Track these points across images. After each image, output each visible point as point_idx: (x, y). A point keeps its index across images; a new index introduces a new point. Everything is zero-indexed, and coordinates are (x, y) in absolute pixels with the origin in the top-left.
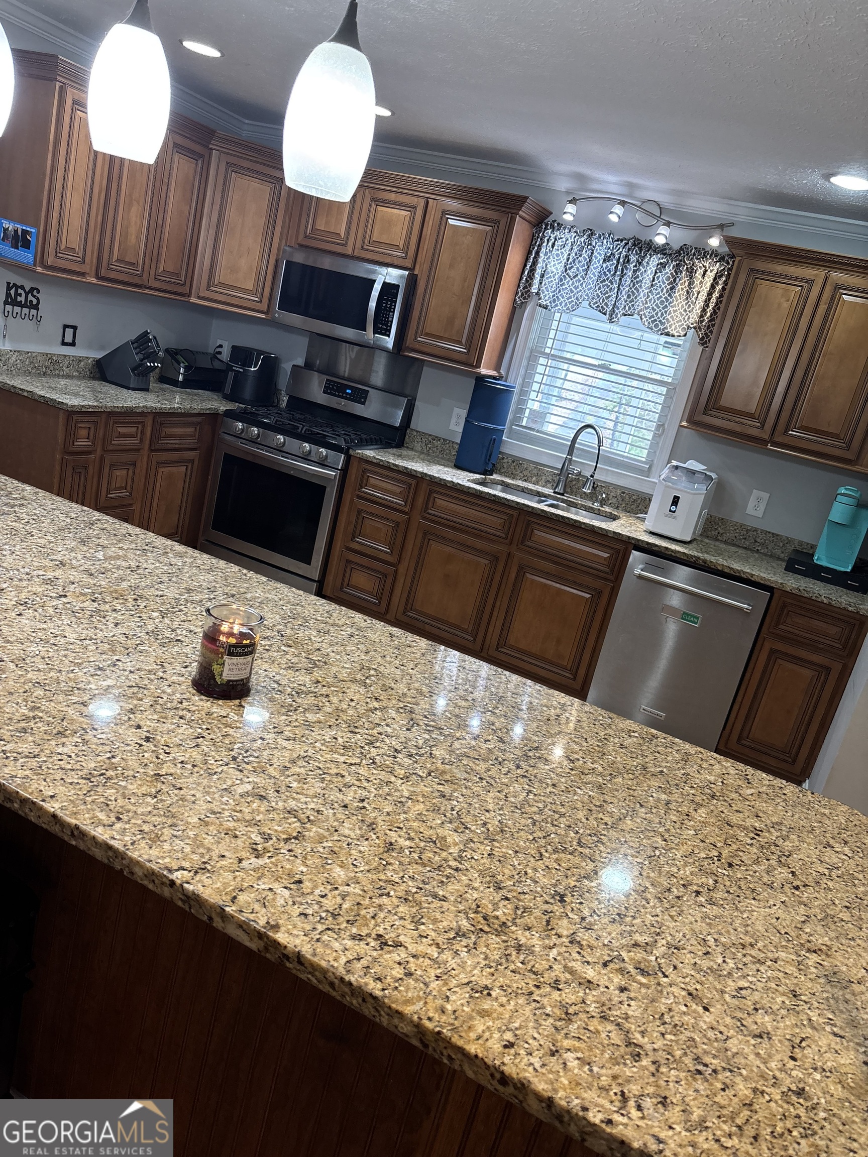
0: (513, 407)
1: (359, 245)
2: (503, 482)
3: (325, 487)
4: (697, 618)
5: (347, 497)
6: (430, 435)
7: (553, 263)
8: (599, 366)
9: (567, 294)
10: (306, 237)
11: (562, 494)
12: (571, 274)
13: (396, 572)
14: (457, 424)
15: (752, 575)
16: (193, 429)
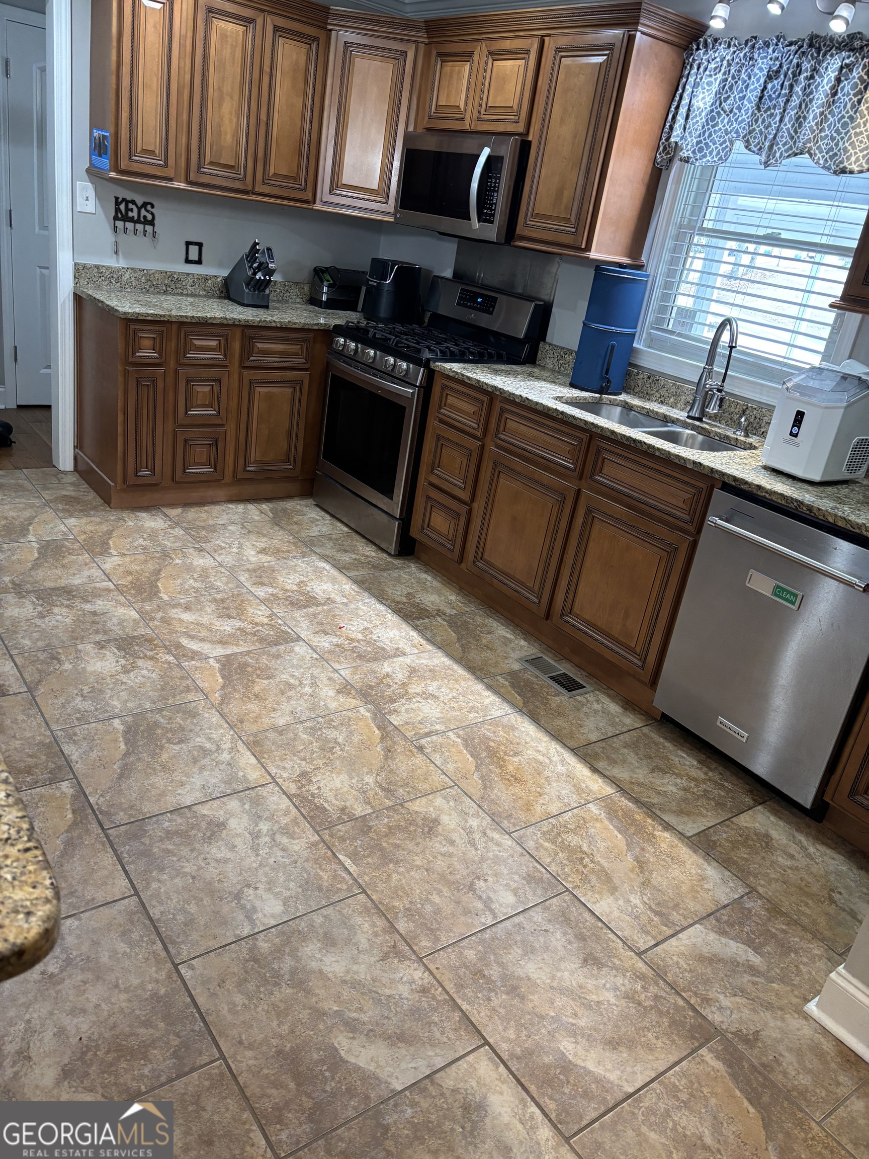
0: (654, 304)
1: (475, 116)
2: (627, 403)
3: (404, 408)
4: (796, 596)
5: (432, 423)
6: (562, 348)
7: (701, 96)
8: (765, 237)
9: (721, 137)
10: (430, 118)
11: (700, 419)
12: (726, 108)
13: (470, 512)
16: (299, 347)
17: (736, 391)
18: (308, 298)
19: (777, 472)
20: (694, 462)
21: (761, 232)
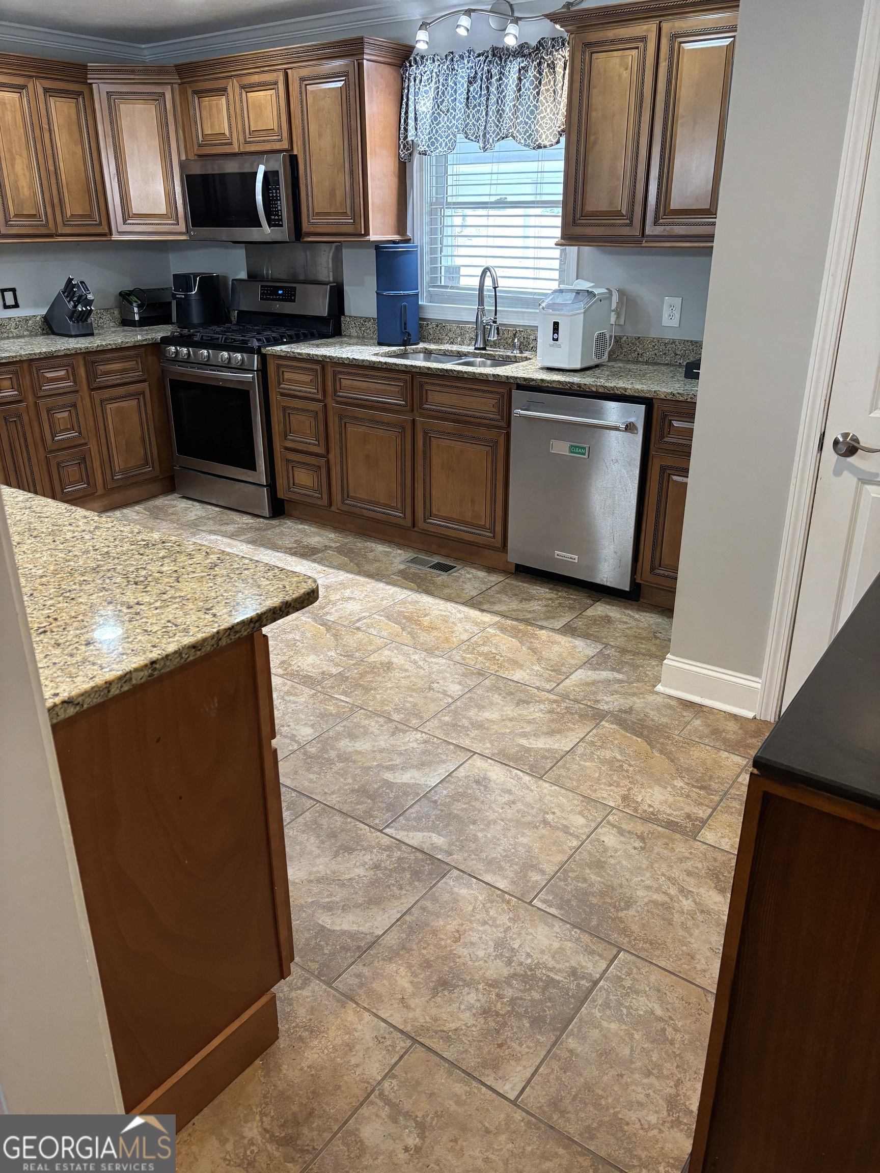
0: (426, 268)
1: (242, 140)
2: (426, 349)
3: (248, 391)
4: (584, 448)
5: (274, 397)
6: (361, 318)
7: (423, 102)
8: (496, 202)
9: (445, 132)
10: (200, 146)
11: (484, 349)
12: (444, 109)
13: (328, 462)
15: (626, 389)
16: (135, 362)
17: (505, 322)
18: (119, 321)
19: (550, 369)
20: (494, 375)
21: (493, 199)
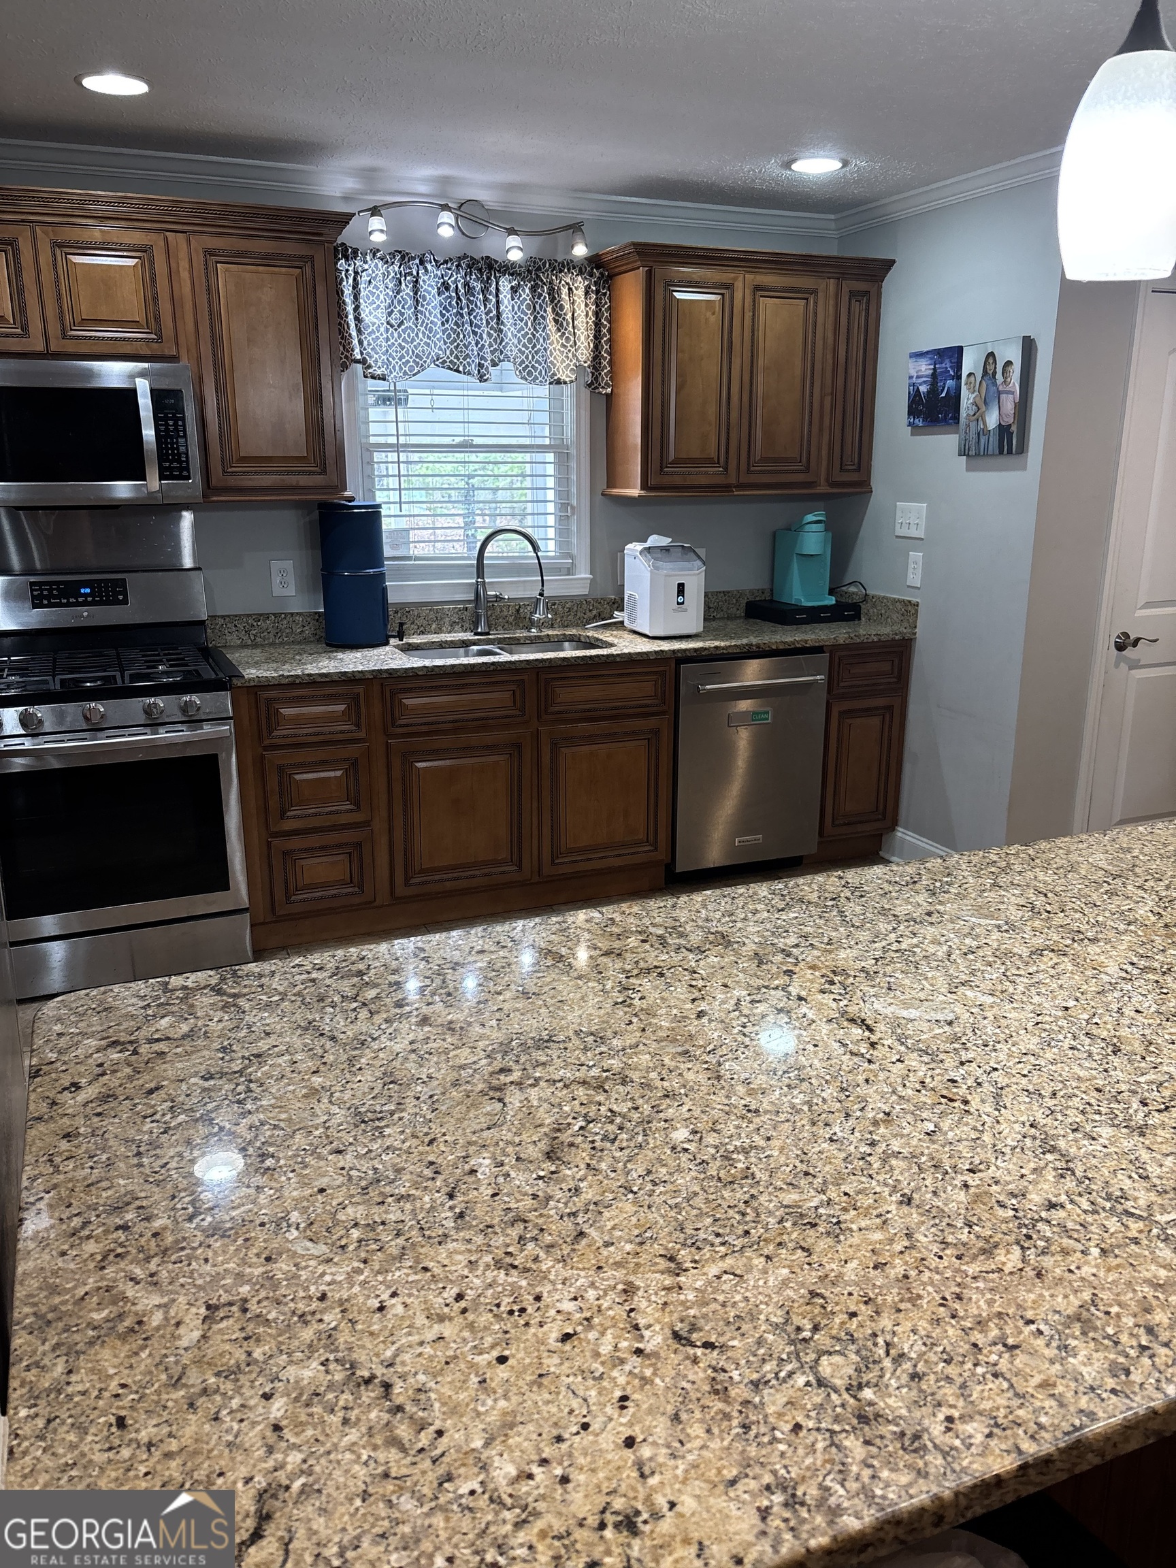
1: (55, 332)
3: (215, 757)
4: (768, 713)
7: (367, 310)
11: (488, 634)
13: (372, 831)
14: (284, 584)
21: (458, 440)
